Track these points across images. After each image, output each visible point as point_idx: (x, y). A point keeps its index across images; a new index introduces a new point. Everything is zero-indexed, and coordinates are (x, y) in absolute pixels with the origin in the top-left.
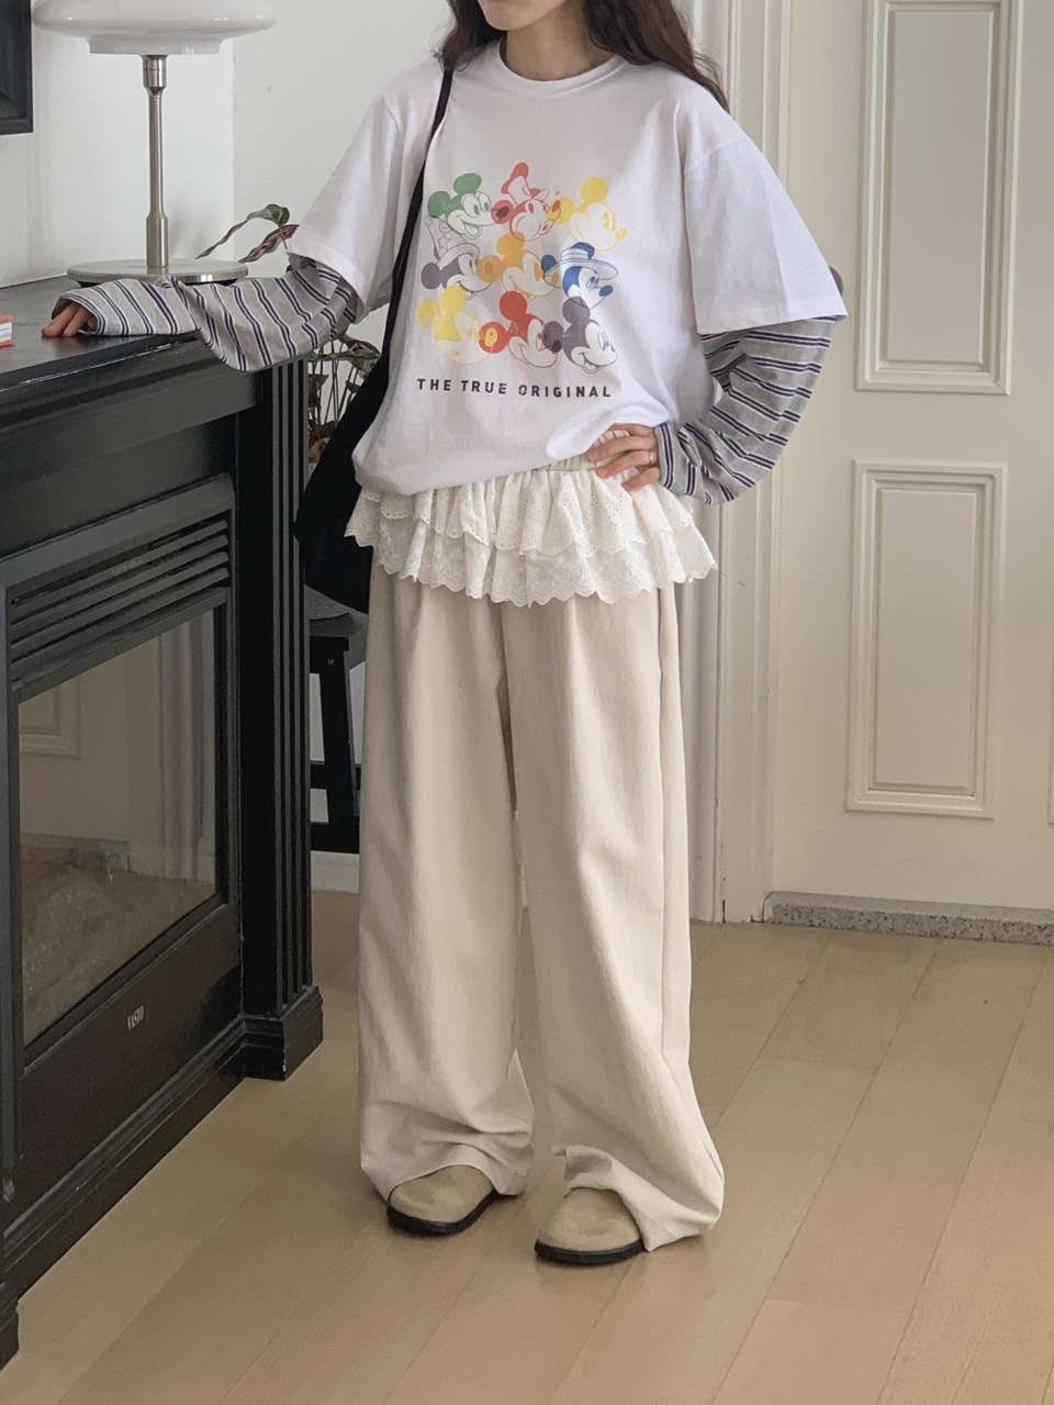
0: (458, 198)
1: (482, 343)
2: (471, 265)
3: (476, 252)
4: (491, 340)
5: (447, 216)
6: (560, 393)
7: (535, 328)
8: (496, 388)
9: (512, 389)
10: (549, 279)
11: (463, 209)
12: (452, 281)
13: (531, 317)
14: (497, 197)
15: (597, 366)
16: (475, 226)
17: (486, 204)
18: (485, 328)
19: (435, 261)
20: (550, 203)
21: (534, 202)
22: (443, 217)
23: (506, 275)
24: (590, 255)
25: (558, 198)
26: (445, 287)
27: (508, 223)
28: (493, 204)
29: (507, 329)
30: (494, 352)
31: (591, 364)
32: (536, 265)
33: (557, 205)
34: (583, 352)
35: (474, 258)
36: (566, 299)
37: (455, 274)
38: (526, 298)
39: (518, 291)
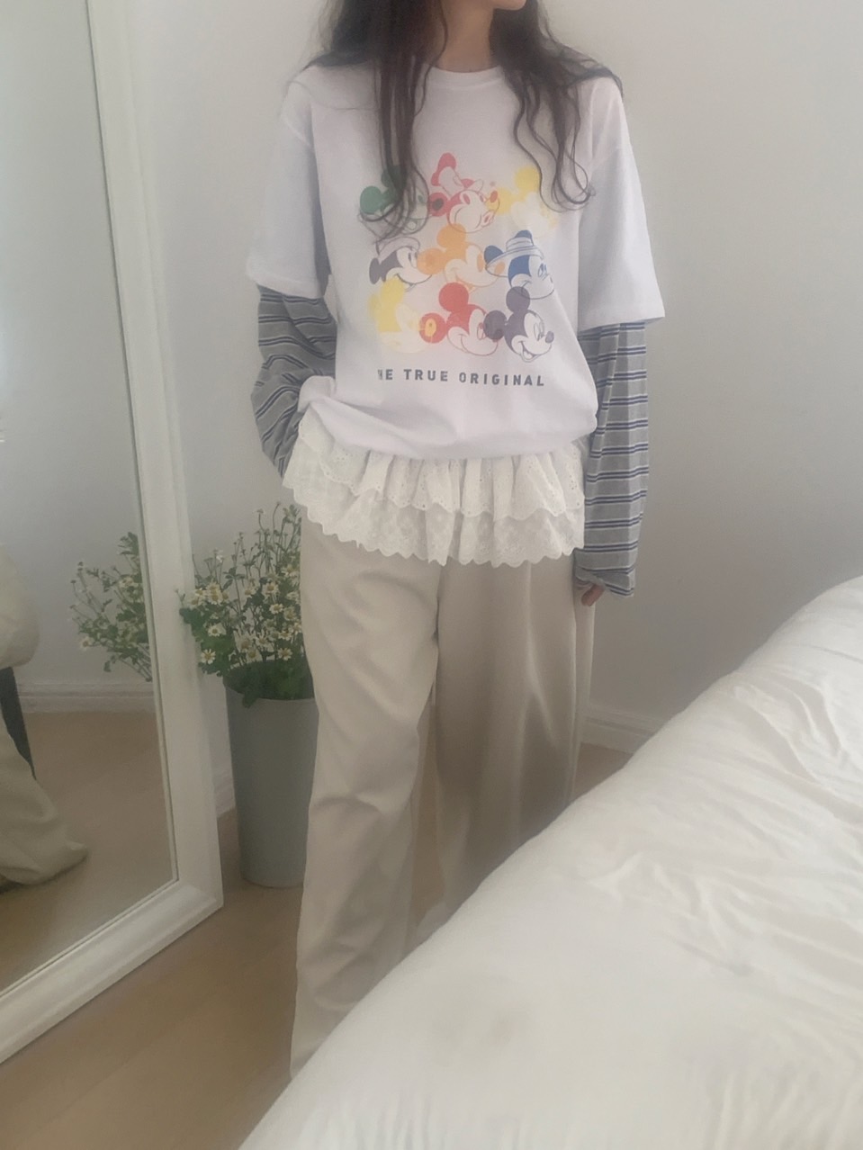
1: (422, 333)
2: (410, 258)
3: (416, 246)
4: (431, 330)
6: (498, 380)
7: (477, 318)
8: (438, 376)
9: (453, 377)
10: (492, 269)
12: (391, 274)
13: (474, 307)
15: (534, 355)
16: (412, 220)
18: (424, 319)
20: (487, 193)
21: (468, 193)
23: (448, 267)
25: (494, 189)
26: (384, 280)
27: (445, 216)
28: (427, 197)
29: (446, 320)
30: (434, 342)
31: (528, 352)
32: (479, 257)
33: (494, 196)
34: (522, 342)
35: (414, 251)
36: (510, 288)
37: (394, 267)
38: (468, 289)
39: (460, 283)
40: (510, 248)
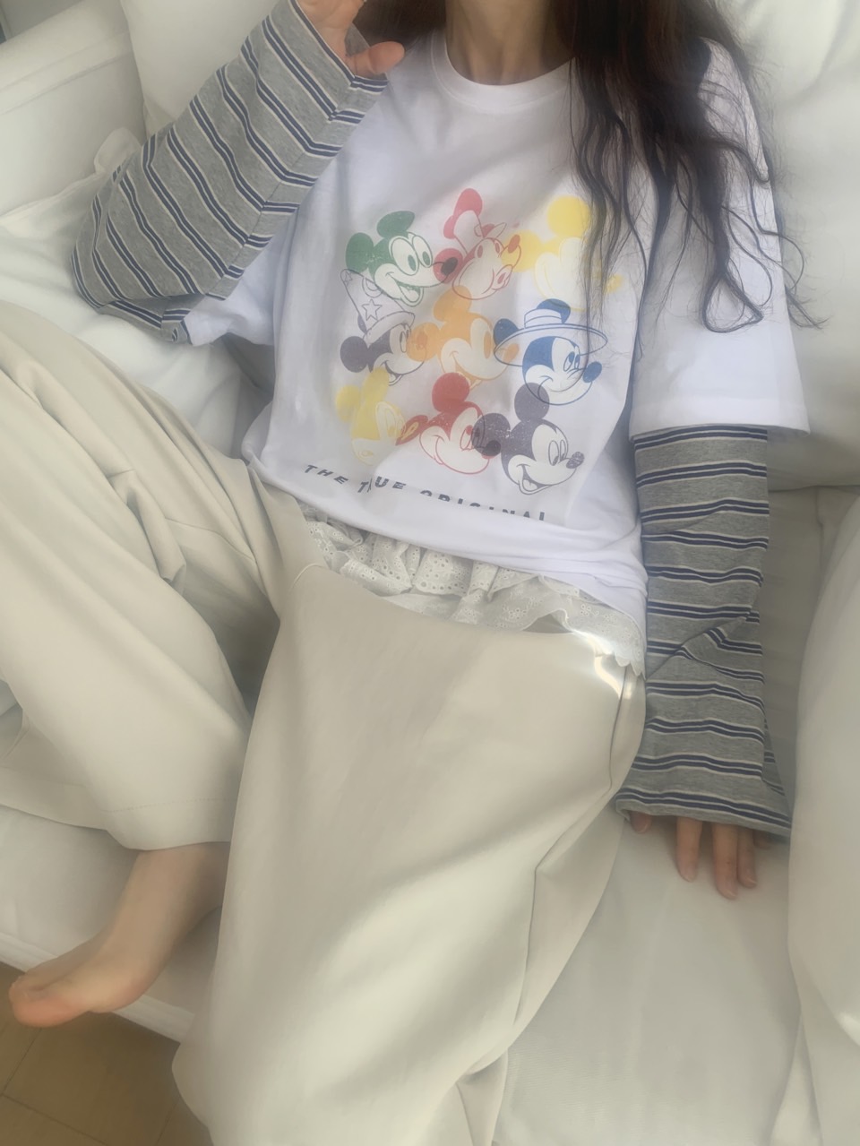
0: (384, 245)
2: (402, 340)
3: (412, 322)
5: (373, 273)
7: (466, 421)
10: (501, 354)
11: (393, 262)
12: (379, 362)
13: (468, 406)
14: (441, 244)
15: (540, 486)
16: (413, 288)
17: (425, 255)
19: (360, 334)
22: (367, 273)
23: (446, 350)
24: (564, 319)
25: (516, 231)
26: (371, 369)
28: (435, 256)
31: (531, 481)
32: (487, 336)
33: (515, 243)
34: (523, 466)
36: (524, 383)
37: (384, 354)
38: (470, 383)
39: (460, 373)
40: (528, 325)
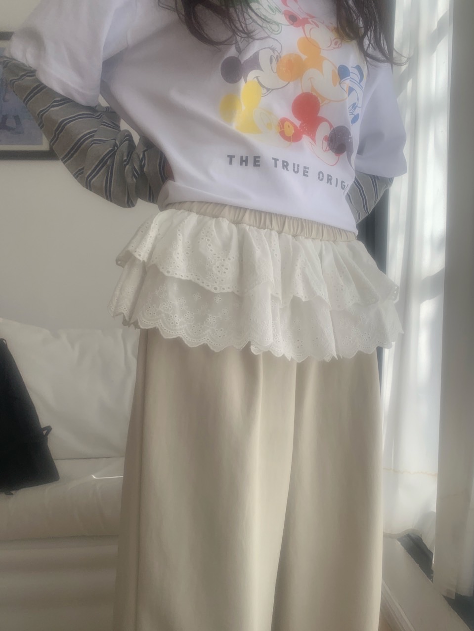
1: (282, 133)
2: (271, 61)
4: (288, 132)
6: (344, 186)
7: (323, 131)
10: (344, 85)
12: (252, 75)
13: (322, 120)
18: (282, 123)
19: (236, 54)
23: (306, 75)
24: (361, 81)
26: (246, 82)
27: (301, 28)
30: (290, 142)
32: (333, 72)
35: (276, 54)
37: (254, 69)
38: (320, 101)
39: (314, 94)
